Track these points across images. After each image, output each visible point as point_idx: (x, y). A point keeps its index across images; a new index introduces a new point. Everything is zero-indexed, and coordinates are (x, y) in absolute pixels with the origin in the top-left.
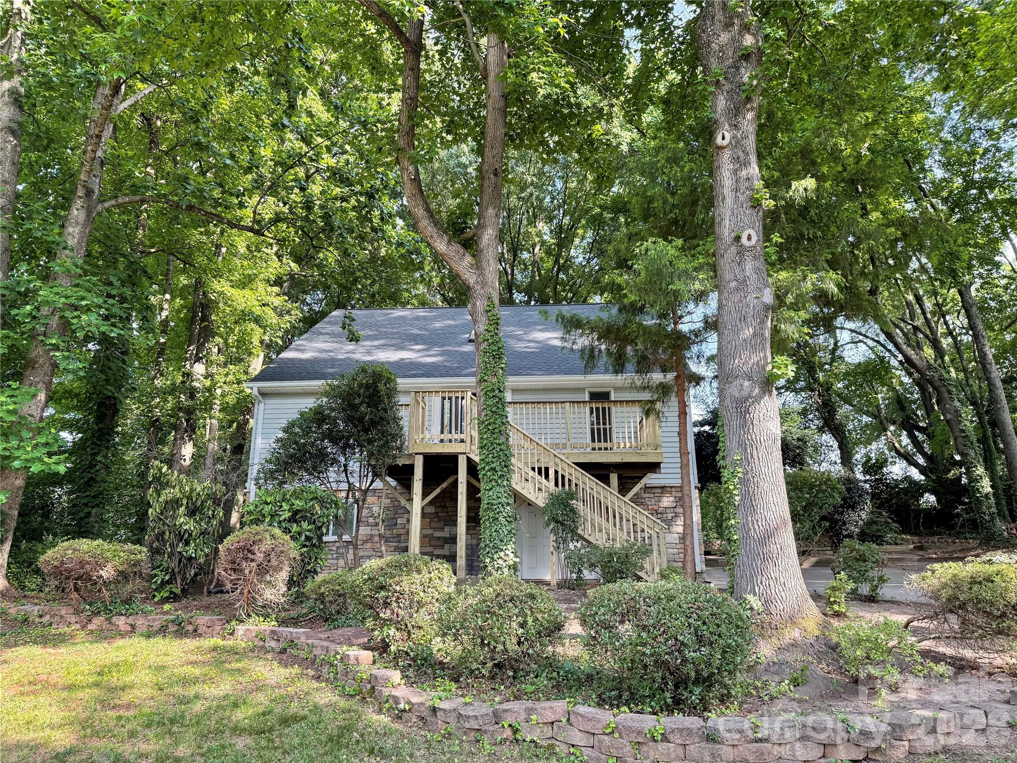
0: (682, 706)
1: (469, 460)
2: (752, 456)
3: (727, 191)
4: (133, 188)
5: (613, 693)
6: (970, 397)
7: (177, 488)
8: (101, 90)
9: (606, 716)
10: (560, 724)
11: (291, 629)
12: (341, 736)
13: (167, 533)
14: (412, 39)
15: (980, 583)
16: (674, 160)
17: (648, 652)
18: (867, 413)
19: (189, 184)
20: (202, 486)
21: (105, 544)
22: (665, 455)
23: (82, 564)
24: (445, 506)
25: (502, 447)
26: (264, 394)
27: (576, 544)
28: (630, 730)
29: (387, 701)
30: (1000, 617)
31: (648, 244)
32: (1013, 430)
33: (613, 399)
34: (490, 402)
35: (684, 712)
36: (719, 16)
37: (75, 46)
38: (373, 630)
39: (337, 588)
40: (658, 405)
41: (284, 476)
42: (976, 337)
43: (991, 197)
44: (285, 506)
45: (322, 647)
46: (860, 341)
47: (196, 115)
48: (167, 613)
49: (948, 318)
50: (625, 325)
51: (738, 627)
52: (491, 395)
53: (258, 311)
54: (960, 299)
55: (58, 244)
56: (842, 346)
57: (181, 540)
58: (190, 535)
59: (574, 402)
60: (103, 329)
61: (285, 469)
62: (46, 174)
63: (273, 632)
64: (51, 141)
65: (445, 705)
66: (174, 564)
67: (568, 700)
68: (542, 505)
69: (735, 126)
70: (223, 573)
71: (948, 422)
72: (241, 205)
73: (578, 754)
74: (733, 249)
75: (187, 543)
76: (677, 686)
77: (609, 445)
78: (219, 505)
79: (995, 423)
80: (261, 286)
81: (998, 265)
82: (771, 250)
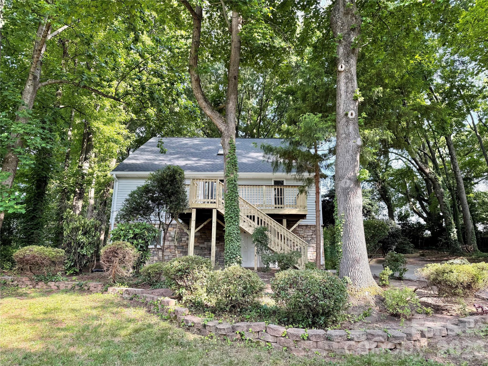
0: (316, 325)
1: (218, 212)
2: (349, 214)
3: (342, 92)
4: (56, 76)
5: (285, 319)
6: (448, 186)
7: (78, 222)
8: (41, 27)
9: (282, 330)
10: (262, 332)
11: (135, 289)
12: (162, 337)
13: (73, 243)
14: (197, 13)
15: (447, 273)
16: (318, 75)
17: (302, 301)
18: (401, 193)
19: (84, 75)
20: (89, 221)
21: (45, 248)
22: (308, 211)
23: (34, 257)
24: (205, 233)
25: (236, 207)
26: (118, 177)
27: (267, 251)
28: (293, 335)
29: (183, 322)
30: (455, 288)
31: (306, 115)
32: (467, 202)
33: (285, 184)
34: (230, 186)
35: (317, 328)
36: (342, 9)
37: (29, 6)
38: (175, 290)
39: (156, 270)
40: (306, 188)
41: (130, 217)
42: (452, 158)
43: (462, 93)
44: (131, 232)
45: (150, 297)
46: (399, 159)
47: (88, 41)
48: (74, 281)
49: (440, 149)
50: (293, 151)
51: (341, 290)
52: (231, 183)
53: (116, 137)
54: (446, 140)
55: (20, 103)
56: (391, 160)
57: (79, 246)
58: (84, 244)
59: (267, 186)
60: (43, 145)
61: (131, 214)
62: (12, 67)
63: (127, 290)
64: (15, 51)
65: (211, 324)
66: (76, 258)
67: (266, 322)
68: (252, 233)
69: (347, 62)
70: (103, 263)
71: (438, 198)
72: (110, 86)
73: (270, 345)
74: (344, 120)
75: (82, 248)
76: (314, 316)
77: (282, 206)
78: (97, 230)
79: (459, 198)
80: (117, 125)
81: (464, 126)
82: (361, 120)
